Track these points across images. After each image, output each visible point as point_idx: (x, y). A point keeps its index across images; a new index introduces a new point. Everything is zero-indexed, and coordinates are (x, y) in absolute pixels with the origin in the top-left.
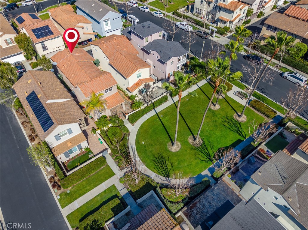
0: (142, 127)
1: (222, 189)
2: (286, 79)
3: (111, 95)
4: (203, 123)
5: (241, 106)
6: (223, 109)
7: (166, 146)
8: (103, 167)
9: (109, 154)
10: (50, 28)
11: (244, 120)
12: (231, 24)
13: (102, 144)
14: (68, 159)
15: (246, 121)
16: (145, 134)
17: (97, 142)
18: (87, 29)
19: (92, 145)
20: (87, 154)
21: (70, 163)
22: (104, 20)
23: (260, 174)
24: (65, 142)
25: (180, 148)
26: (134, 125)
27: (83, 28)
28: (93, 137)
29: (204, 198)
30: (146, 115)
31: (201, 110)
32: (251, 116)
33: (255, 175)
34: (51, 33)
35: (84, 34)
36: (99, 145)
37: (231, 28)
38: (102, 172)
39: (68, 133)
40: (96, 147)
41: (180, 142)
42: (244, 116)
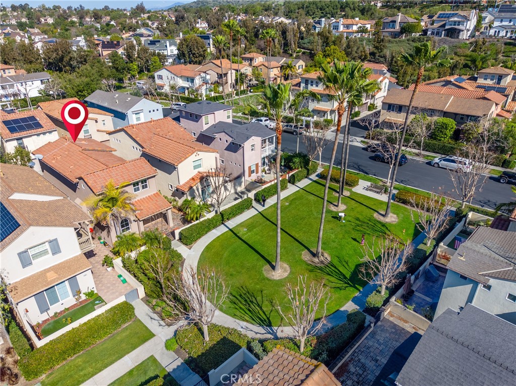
0: (208, 248)
1: (394, 330)
2: (439, 167)
3: (144, 197)
4: (323, 230)
5: (381, 203)
6: (352, 208)
7: (260, 273)
8: (126, 325)
9: (142, 299)
10: (38, 119)
11: (394, 220)
12: (333, 115)
13: (126, 284)
14: (45, 316)
15: (397, 221)
16: (216, 259)
17: (114, 282)
18: (104, 124)
19: (103, 288)
20: (91, 305)
21: (49, 324)
22: (133, 112)
23: (462, 258)
24: (41, 272)
25: (289, 272)
26: (191, 247)
27: (96, 122)
28: (106, 274)
29: (360, 353)
30: (214, 231)
31: (315, 214)
32: (403, 214)
33: (453, 263)
34: (38, 125)
35: (98, 131)
36: (118, 286)
37: (335, 120)
38: (124, 334)
39: (49, 250)
40: (113, 289)
41: (288, 262)
42: (390, 215)
